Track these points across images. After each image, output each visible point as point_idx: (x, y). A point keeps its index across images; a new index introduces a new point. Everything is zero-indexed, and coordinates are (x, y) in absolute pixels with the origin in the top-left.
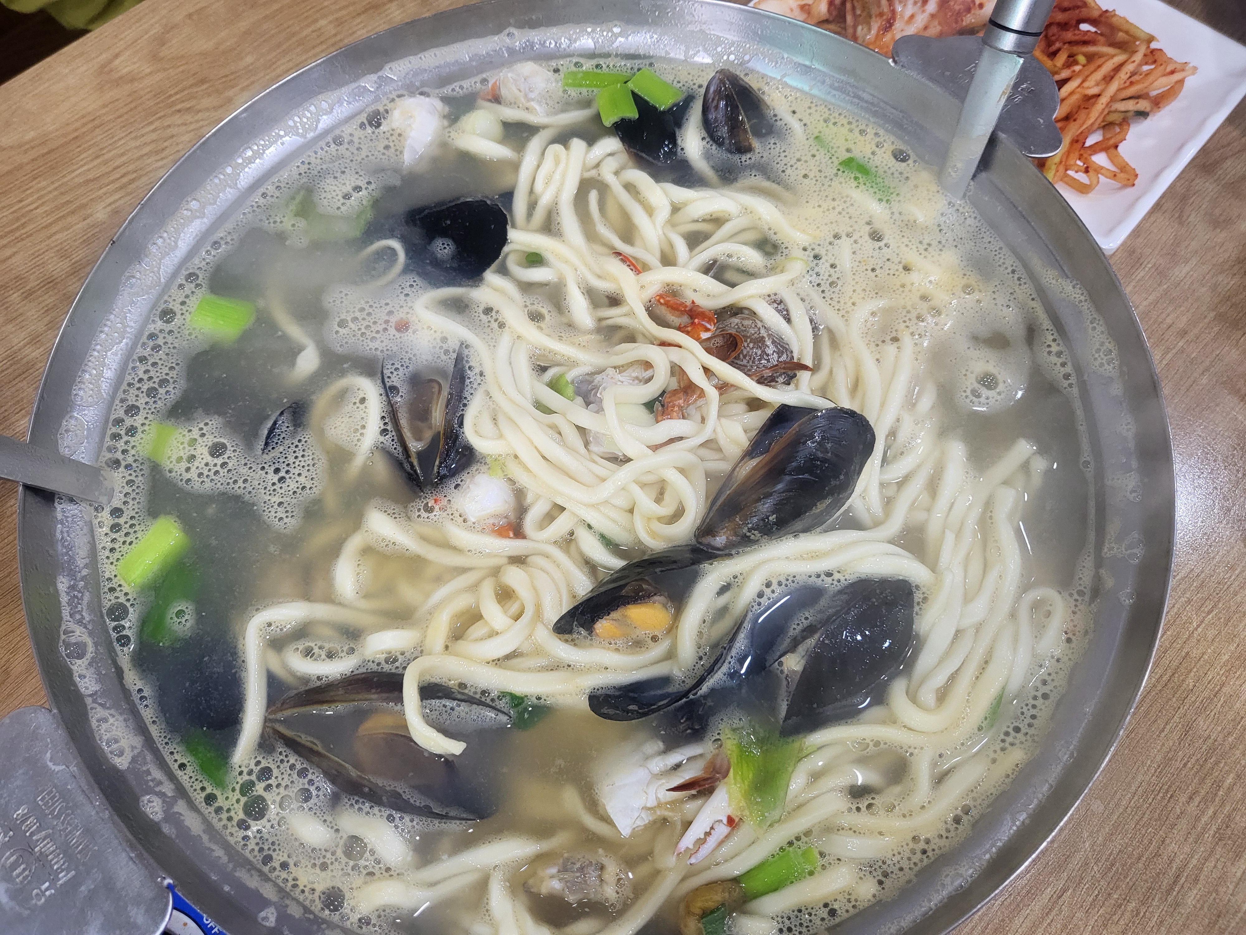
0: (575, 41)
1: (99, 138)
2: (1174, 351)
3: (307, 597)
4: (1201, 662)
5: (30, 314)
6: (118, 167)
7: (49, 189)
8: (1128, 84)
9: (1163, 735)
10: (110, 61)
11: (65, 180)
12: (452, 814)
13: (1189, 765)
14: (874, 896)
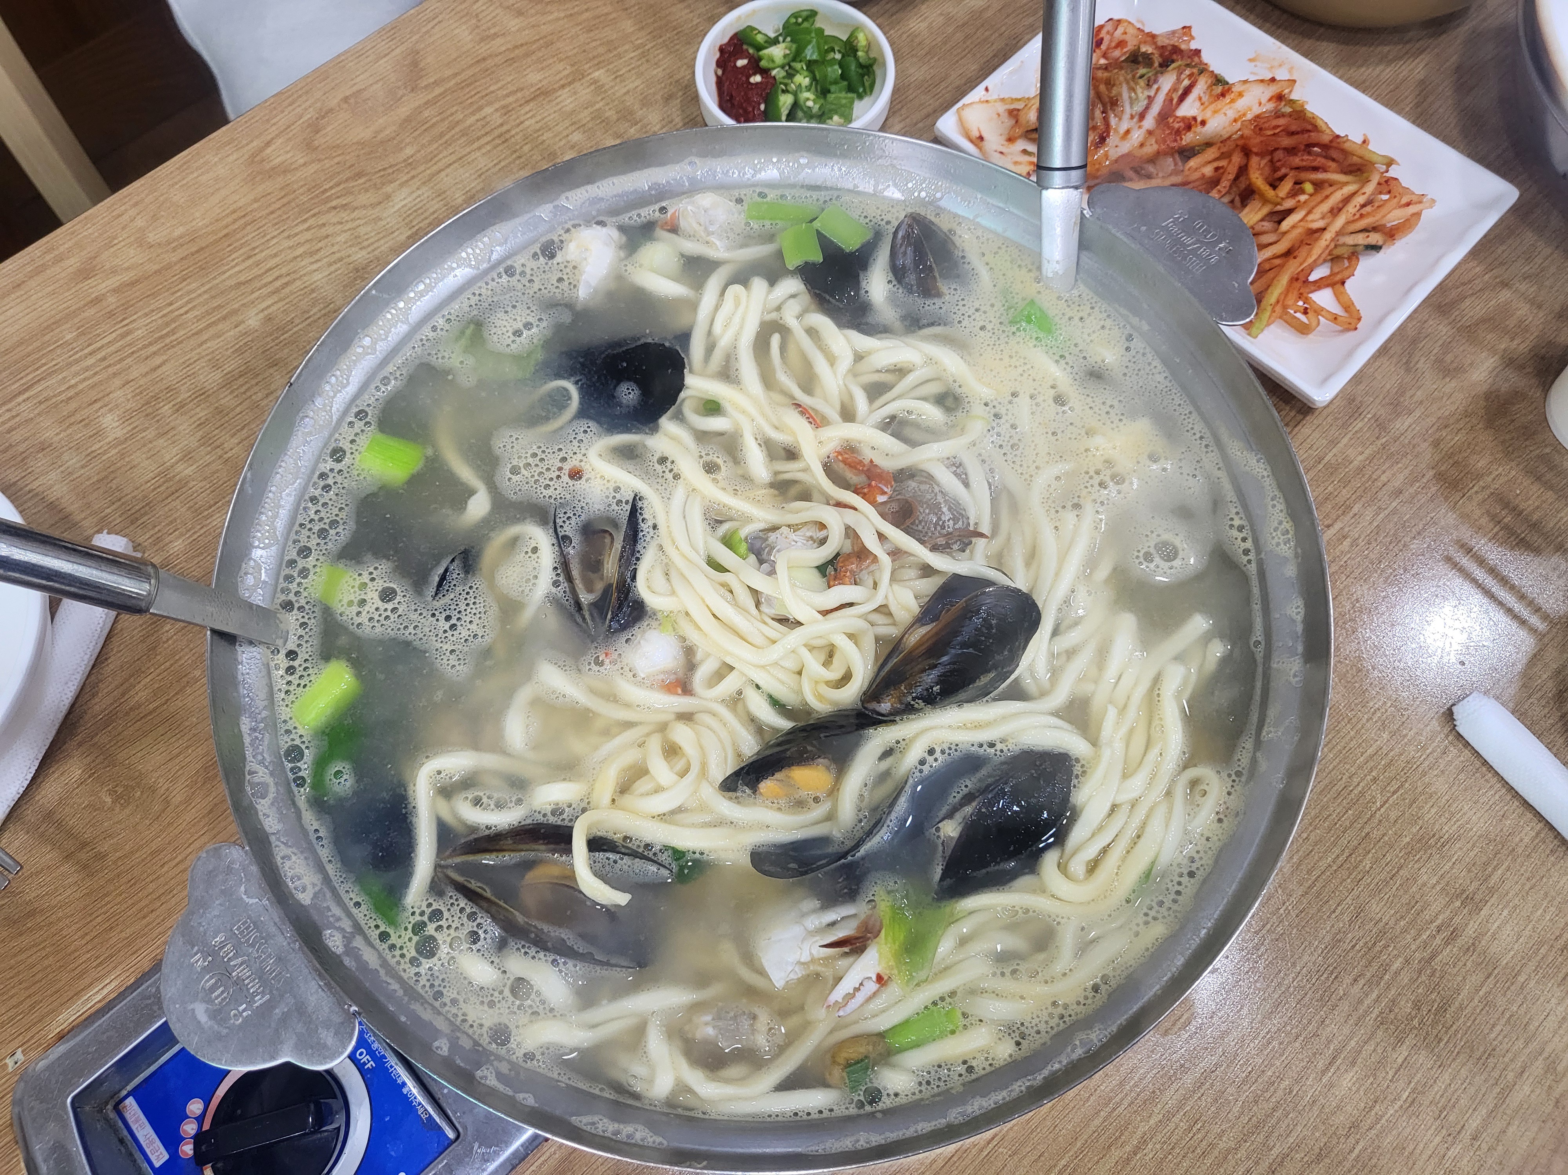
0: (760, 170)
1: (250, 236)
2: (1386, 512)
3: (475, 744)
4: (1380, 844)
5: (181, 428)
6: (270, 269)
7: (199, 292)
8: (1358, 216)
9: (1333, 916)
10: (262, 150)
11: (217, 281)
12: (613, 961)
13: (1357, 947)
14: (1011, 1056)
